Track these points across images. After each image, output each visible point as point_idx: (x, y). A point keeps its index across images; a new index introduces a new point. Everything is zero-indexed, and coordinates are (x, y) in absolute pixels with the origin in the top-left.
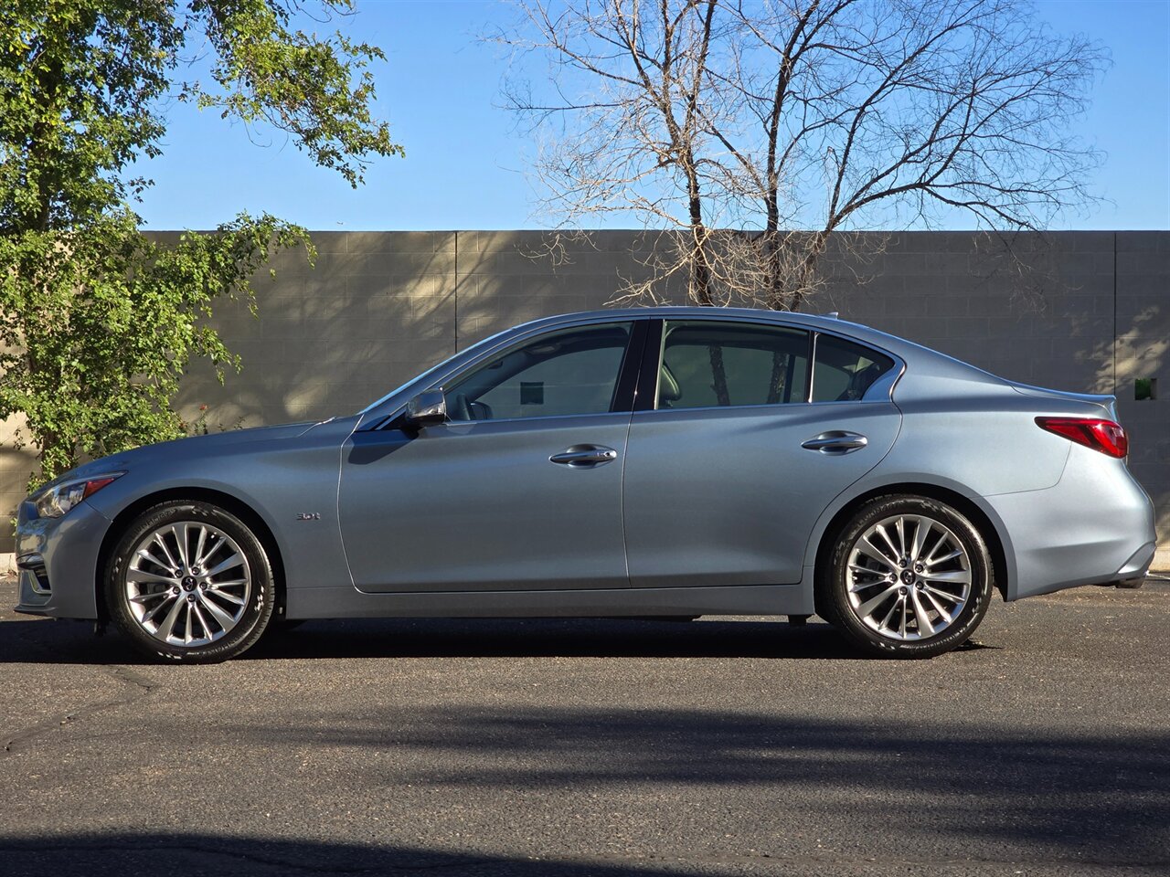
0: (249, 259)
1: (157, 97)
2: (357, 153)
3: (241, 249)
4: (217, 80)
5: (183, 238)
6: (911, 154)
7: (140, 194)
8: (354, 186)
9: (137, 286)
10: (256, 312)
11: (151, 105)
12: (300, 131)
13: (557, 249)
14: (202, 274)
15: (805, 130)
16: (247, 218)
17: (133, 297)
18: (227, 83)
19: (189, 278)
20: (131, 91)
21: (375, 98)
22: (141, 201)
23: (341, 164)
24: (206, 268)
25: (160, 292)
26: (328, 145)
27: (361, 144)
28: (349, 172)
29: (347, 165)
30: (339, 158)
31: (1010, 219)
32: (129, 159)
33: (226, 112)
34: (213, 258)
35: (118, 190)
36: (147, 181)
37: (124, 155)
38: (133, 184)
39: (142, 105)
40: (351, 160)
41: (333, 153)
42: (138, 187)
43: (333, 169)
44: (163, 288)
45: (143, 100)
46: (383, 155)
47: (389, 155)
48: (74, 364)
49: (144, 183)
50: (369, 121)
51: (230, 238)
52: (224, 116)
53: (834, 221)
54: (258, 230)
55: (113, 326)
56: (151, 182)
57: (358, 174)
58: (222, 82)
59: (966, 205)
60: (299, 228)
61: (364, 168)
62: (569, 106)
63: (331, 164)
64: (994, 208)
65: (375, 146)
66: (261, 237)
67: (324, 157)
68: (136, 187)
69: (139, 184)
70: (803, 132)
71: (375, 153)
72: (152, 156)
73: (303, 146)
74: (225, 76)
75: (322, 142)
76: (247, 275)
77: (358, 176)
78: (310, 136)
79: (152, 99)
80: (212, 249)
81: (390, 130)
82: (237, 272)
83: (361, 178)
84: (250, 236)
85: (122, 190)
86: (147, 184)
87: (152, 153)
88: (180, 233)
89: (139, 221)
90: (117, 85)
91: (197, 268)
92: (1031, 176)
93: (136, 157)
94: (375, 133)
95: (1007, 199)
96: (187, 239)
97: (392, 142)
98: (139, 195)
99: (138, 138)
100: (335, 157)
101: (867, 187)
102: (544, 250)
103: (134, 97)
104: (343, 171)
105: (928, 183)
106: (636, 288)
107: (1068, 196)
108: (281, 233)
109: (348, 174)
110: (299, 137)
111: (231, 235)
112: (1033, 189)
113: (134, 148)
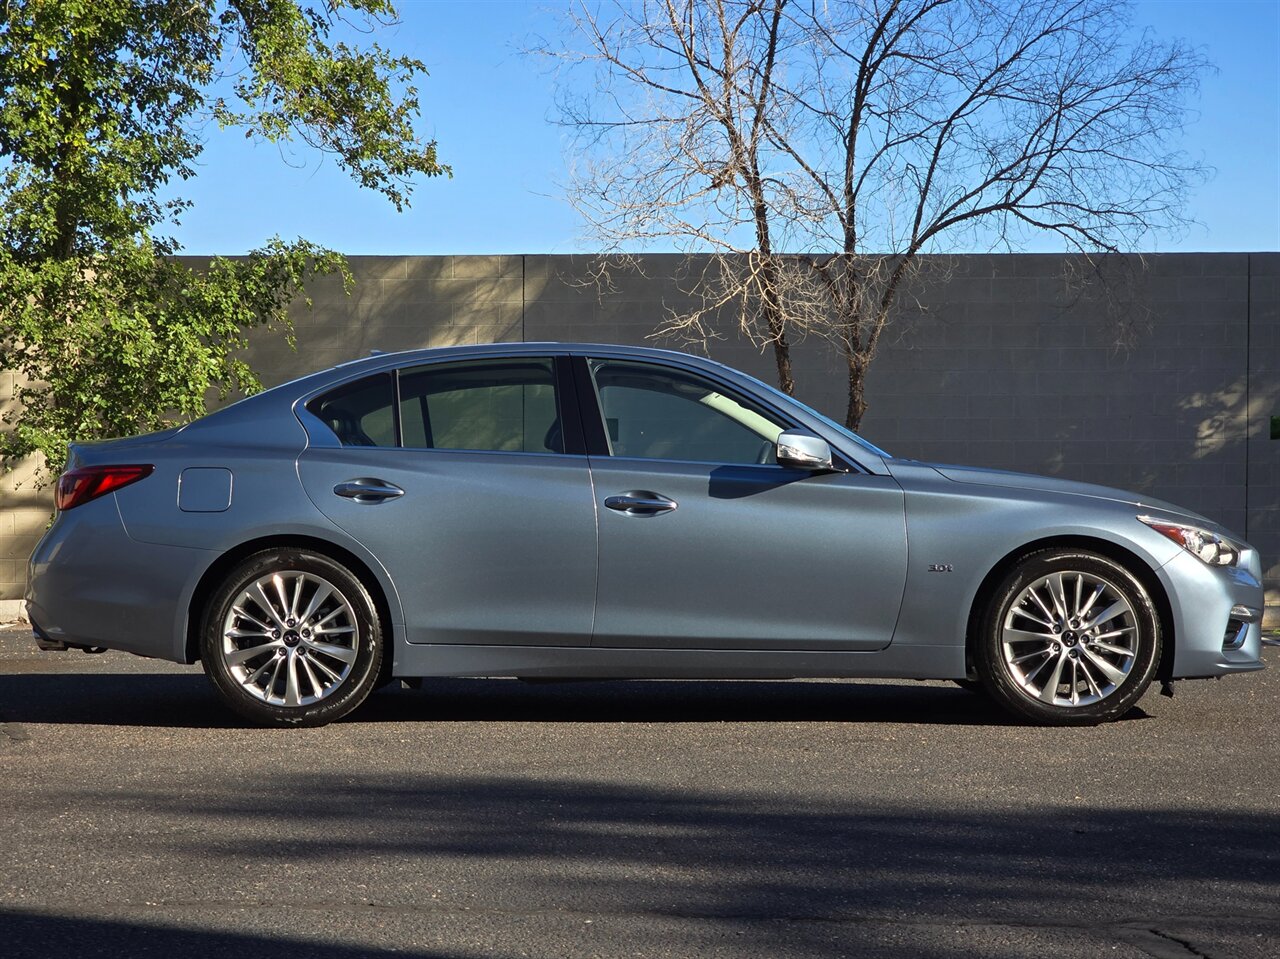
0: (285, 287)
1: (190, 114)
2: (401, 174)
3: (276, 277)
4: (240, 97)
5: (213, 264)
6: (1003, 172)
7: (179, 217)
8: (400, 210)
9: (162, 318)
10: (294, 343)
11: (186, 123)
12: (341, 150)
13: (603, 277)
14: (230, 304)
15: (888, 145)
16: (280, 245)
17: (157, 329)
18: (252, 100)
19: (216, 308)
20: (164, 108)
21: (419, 114)
22: (178, 223)
23: (386, 185)
24: (236, 298)
25: (186, 323)
26: (372, 165)
27: (405, 164)
28: (394, 194)
29: (393, 186)
30: (384, 179)
31: (1096, 242)
32: (161, 181)
33: (252, 131)
34: (243, 287)
35: (154, 213)
36: (186, 202)
37: (155, 177)
38: (170, 206)
39: (176, 122)
40: (397, 181)
41: (378, 173)
42: (176, 208)
43: (377, 191)
44: (190, 319)
45: (177, 117)
46: (430, 175)
47: (435, 175)
48: (95, 399)
49: (182, 204)
50: (412, 140)
51: (261, 266)
52: (249, 135)
53: (916, 244)
54: (291, 257)
55: (130, 360)
56: (189, 203)
57: (404, 196)
58: (246, 99)
59: (1054, 227)
60: (336, 254)
61: (411, 190)
62: (629, 121)
63: (375, 185)
64: (1082, 231)
65: (420, 166)
66: (295, 265)
67: (369, 179)
68: (174, 209)
69: (178, 206)
70: (885, 148)
71: (422, 173)
72: (185, 177)
73: (347, 166)
74: (251, 93)
75: (364, 163)
76: (283, 304)
77: (404, 199)
78: (353, 156)
79: (185, 117)
80: (242, 277)
81: (438, 149)
82: (273, 300)
83: (407, 200)
84: (283, 263)
85: (159, 212)
86: (185, 206)
87: (186, 174)
88: (210, 259)
89: (177, 247)
90: (148, 101)
91: (226, 297)
92: (1119, 197)
93: (169, 178)
94: (421, 152)
95: (1095, 220)
96: (217, 265)
97: (438, 163)
98: (176, 217)
99: (169, 158)
100: (379, 179)
101: (953, 207)
102: (589, 278)
103: (167, 114)
104: (388, 192)
105: (1014, 204)
106: (682, 320)
107: (1157, 218)
108: (316, 260)
109: (394, 196)
110: (341, 157)
111: (263, 262)
112: (1120, 210)
113: (166, 169)
